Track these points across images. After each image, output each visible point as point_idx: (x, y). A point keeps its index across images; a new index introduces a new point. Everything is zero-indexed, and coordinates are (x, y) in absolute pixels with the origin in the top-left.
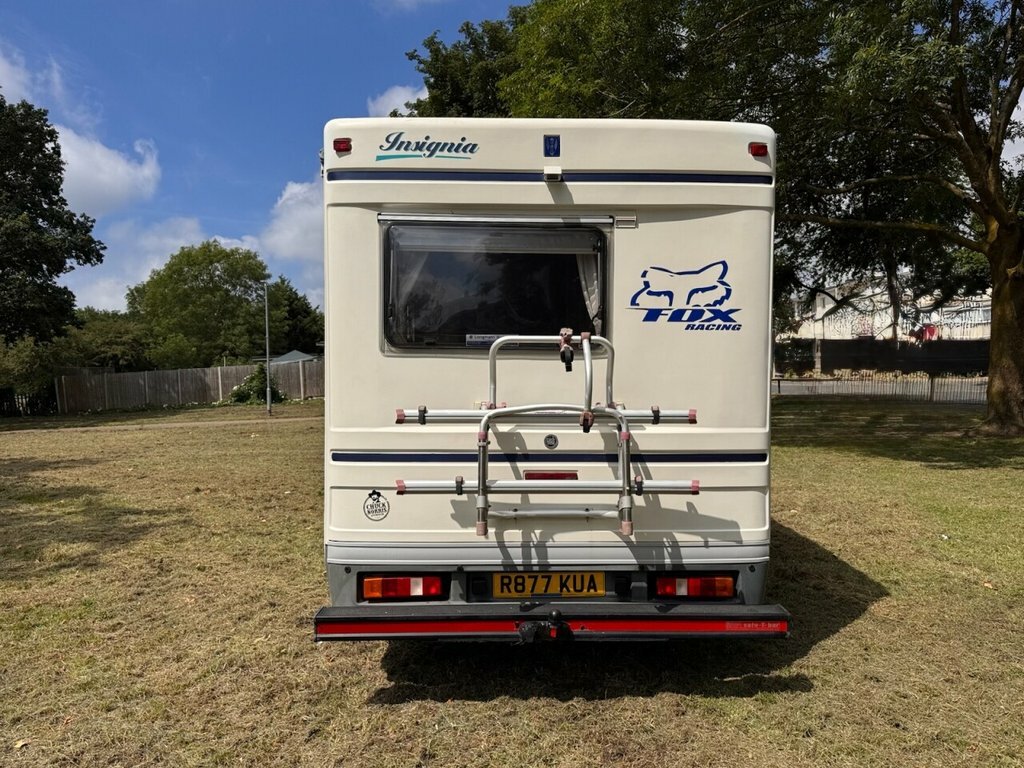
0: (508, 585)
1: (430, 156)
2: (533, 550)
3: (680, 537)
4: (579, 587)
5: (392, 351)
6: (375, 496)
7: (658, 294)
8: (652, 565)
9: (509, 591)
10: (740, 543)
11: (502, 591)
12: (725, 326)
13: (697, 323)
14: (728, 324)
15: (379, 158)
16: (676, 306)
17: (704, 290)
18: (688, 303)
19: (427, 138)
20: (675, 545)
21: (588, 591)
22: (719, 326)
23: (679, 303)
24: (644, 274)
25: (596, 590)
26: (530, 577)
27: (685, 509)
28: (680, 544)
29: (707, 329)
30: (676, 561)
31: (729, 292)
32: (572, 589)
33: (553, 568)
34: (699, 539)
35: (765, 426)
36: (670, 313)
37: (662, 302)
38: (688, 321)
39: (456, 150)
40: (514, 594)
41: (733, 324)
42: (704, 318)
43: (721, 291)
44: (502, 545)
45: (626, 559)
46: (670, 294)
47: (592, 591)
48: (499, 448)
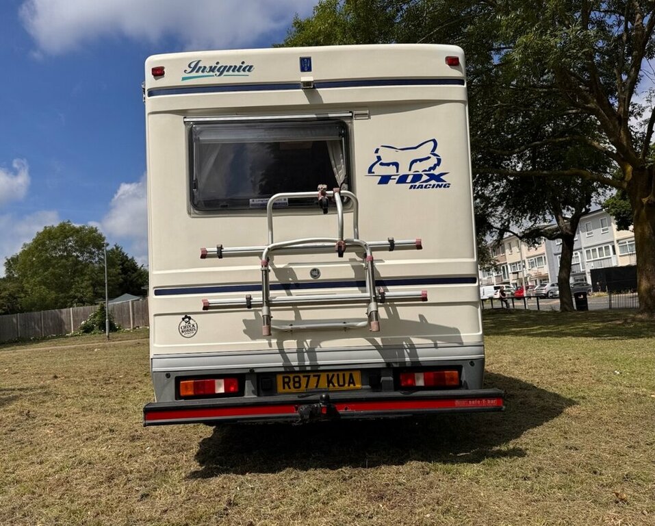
0: (288, 383)
1: (219, 75)
2: (306, 354)
3: (416, 341)
4: (341, 383)
5: (196, 214)
6: (187, 320)
7: (388, 165)
8: (396, 363)
9: (290, 388)
10: (461, 345)
11: (284, 388)
12: (438, 185)
13: (418, 184)
14: (440, 183)
15: (184, 79)
16: (401, 173)
17: (421, 160)
18: (410, 170)
19: (218, 63)
20: (412, 347)
21: (349, 385)
22: (434, 185)
23: (404, 170)
24: (377, 151)
25: (354, 385)
26: (304, 376)
27: (418, 320)
28: (416, 346)
29: (425, 187)
30: (414, 359)
31: (439, 161)
32: (336, 385)
33: (321, 368)
34: (430, 342)
35: (473, 257)
36: (397, 178)
37: (391, 170)
38: (411, 182)
39: (238, 71)
40: (293, 390)
41: (444, 183)
42: (422, 180)
43: (434, 160)
44: (282, 352)
45: (375, 359)
46: (396, 164)
47: (352, 385)
48: (277, 280)
